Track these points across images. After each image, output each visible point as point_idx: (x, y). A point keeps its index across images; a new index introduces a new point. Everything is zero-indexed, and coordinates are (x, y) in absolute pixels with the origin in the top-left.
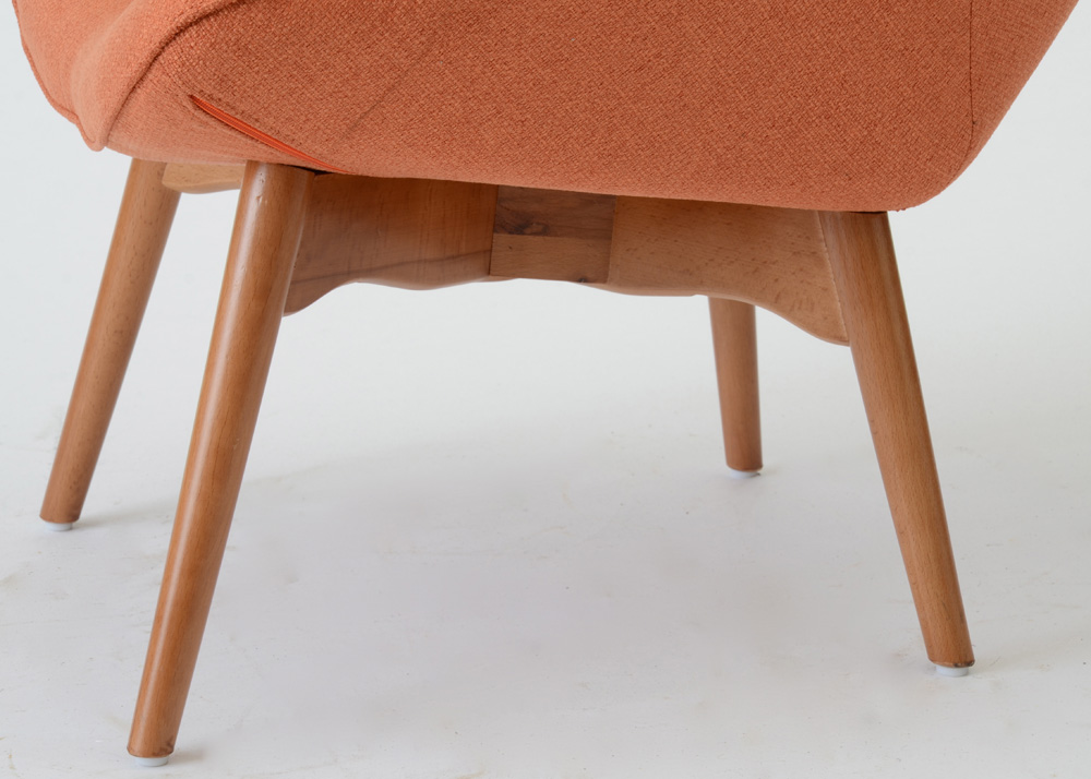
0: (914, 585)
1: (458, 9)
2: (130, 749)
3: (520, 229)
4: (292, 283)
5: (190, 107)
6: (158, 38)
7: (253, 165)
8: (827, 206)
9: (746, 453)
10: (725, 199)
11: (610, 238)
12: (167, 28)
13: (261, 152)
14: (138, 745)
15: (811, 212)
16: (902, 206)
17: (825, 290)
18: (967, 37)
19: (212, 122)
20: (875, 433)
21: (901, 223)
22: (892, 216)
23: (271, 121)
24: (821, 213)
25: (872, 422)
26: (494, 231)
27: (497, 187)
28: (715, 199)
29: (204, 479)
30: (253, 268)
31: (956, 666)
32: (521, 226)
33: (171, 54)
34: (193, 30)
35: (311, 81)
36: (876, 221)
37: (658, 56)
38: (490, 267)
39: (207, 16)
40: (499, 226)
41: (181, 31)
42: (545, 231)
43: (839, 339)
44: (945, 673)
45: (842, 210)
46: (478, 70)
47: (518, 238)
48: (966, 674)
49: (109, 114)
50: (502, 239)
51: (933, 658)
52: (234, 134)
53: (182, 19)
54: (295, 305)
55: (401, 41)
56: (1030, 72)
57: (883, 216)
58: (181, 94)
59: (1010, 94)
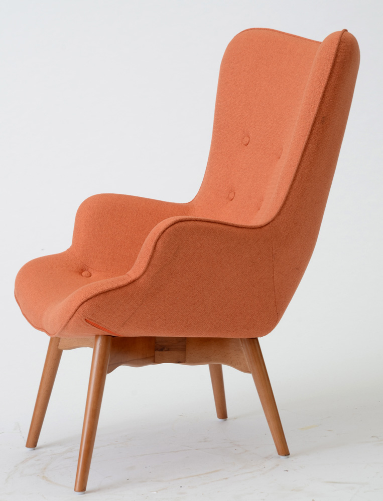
0: (273, 435)
1: (149, 293)
2: (75, 490)
3: (162, 350)
4: (109, 365)
5: (85, 322)
6: (77, 306)
7: (97, 336)
8: (242, 337)
9: (223, 414)
10: (217, 337)
11: (185, 351)
12: (79, 303)
13: (101, 332)
14: (77, 489)
15: (238, 339)
16: (261, 336)
17: (244, 359)
18: (274, 292)
19: (90, 325)
20: (260, 396)
21: (262, 340)
22: (259, 338)
23: (104, 324)
24: (241, 339)
25: (259, 393)
26: (155, 351)
27: (155, 337)
28: (214, 337)
29: (90, 418)
30: (99, 362)
31: (285, 455)
32: (162, 349)
33: (80, 309)
34: (86, 303)
35: (114, 313)
36: (255, 340)
37: (198, 301)
38: (155, 361)
39: (89, 299)
40: (156, 349)
41: (83, 303)
42: (168, 350)
43: (249, 372)
44: (283, 458)
45: (246, 337)
46: (154, 307)
47: (161, 352)
48: (288, 458)
49: (63, 326)
50: (157, 353)
51: (279, 454)
52: (94, 328)
53: (83, 300)
54: (110, 371)
55: (136, 301)
56: (290, 301)
57: (257, 339)
58: (83, 319)
59: (286, 306)
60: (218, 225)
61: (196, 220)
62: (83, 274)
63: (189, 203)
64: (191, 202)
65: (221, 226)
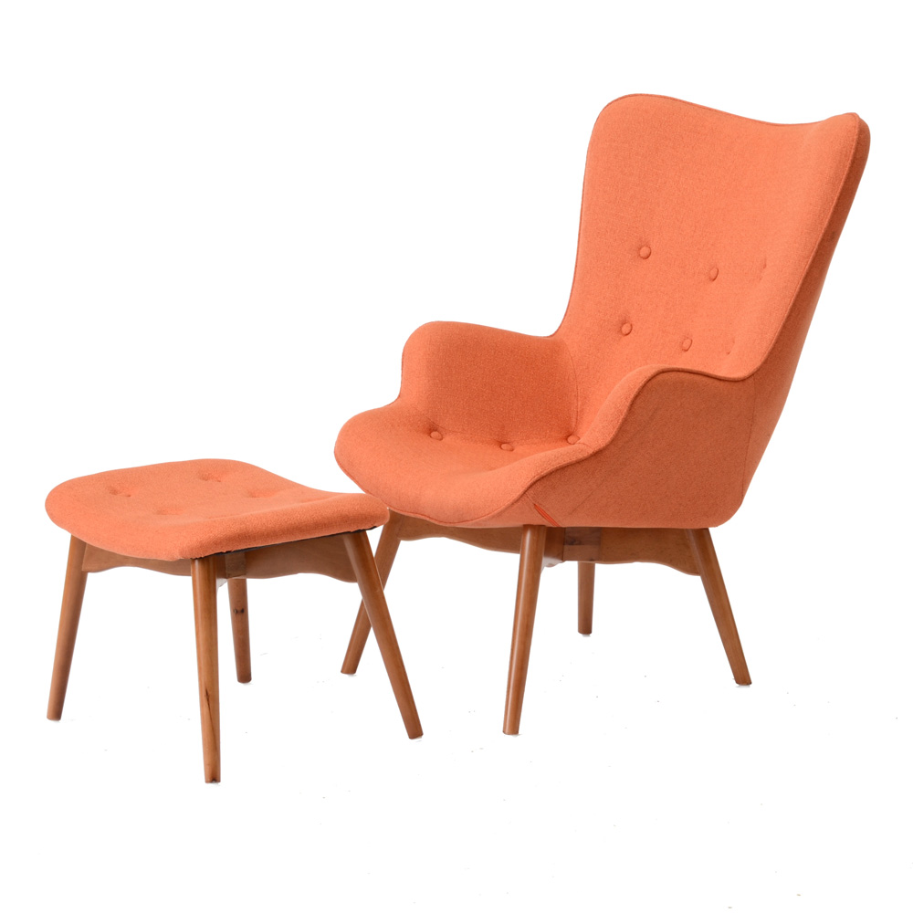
2: (504, 732)
3: (572, 544)
6: (525, 486)
7: (526, 526)
12: (530, 483)
14: (507, 731)
17: (690, 557)
18: (744, 467)
19: (536, 512)
23: (552, 510)
26: (564, 545)
31: (745, 684)
32: (564, 542)
33: (530, 491)
38: (563, 558)
42: (580, 544)
47: (571, 546)
50: (566, 547)
53: (535, 479)
57: (707, 529)
58: (531, 504)
60: (701, 377)
61: (678, 371)
62: (432, 434)
63: (551, 336)
64: (554, 335)
65: (705, 379)
